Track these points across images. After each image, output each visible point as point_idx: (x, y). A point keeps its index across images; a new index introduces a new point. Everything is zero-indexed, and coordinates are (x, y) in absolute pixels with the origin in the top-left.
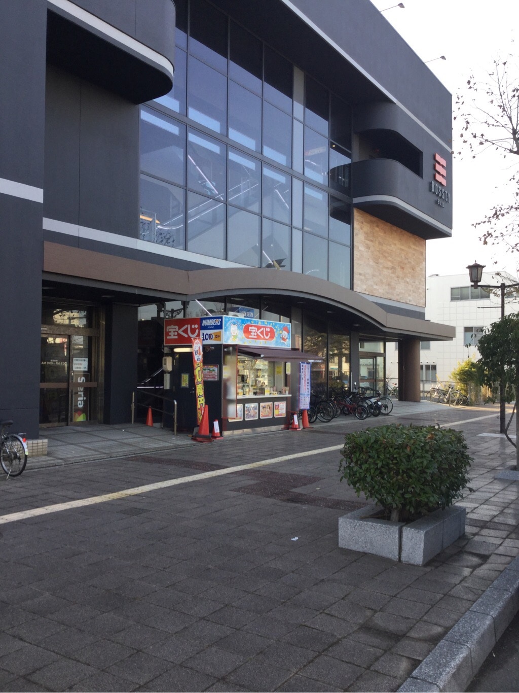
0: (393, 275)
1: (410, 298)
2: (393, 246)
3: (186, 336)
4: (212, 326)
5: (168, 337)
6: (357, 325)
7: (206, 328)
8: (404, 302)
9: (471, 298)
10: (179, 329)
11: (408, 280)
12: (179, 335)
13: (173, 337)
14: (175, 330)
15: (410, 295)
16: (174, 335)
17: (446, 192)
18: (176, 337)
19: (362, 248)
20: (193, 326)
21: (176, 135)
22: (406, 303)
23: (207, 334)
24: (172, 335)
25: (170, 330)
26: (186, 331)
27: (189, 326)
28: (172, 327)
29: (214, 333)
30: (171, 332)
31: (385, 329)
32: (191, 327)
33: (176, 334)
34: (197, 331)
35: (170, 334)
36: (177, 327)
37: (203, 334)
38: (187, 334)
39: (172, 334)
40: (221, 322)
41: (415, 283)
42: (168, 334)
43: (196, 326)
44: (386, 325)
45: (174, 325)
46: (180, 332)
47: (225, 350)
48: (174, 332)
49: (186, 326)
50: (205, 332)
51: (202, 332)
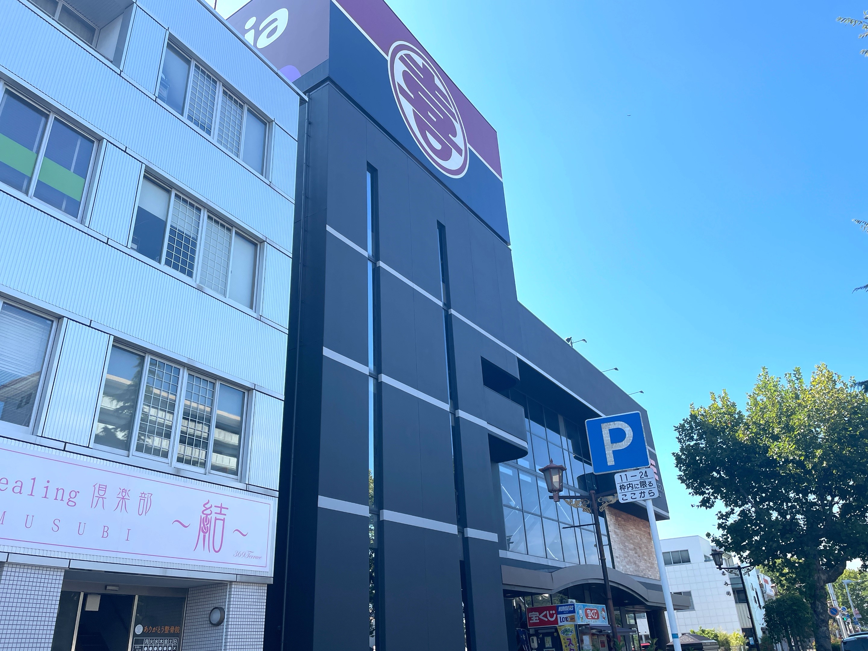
0: (636, 555)
1: (650, 573)
2: (631, 531)
3: (546, 620)
4: (567, 611)
5: (531, 622)
6: (627, 601)
7: (562, 613)
8: (647, 577)
9: (674, 563)
10: (539, 615)
11: (645, 558)
12: (539, 619)
13: (535, 621)
14: (536, 616)
15: (649, 571)
16: (536, 620)
17: (660, 485)
18: (538, 621)
19: (614, 536)
20: (551, 612)
21: (510, 476)
22: (648, 578)
23: (563, 617)
24: (534, 620)
25: (532, 616)
26: (545, 616)
27: (548, 611)
28: (534, 613)
29: (569, 617)
30: (533, 617)
31: (648, 604)
32: (549, 612)
33: (537, 618)
34: (555, 615)
35: (532, 619)
36: (538, 613)
37: (560, 617)
38: (547, 618)
39: (534, 618)
40: (574, 608)
41: (650, 559)
42: (530, 619)
43: (554, 612)
44: (648, 600)
45: (535, 612)
46: (541, 617)
47: (580, 628)
48: (535, 617)
49: (545, 612)
50: (562, 616)
51: (559, 616)
